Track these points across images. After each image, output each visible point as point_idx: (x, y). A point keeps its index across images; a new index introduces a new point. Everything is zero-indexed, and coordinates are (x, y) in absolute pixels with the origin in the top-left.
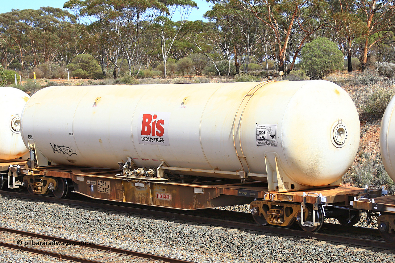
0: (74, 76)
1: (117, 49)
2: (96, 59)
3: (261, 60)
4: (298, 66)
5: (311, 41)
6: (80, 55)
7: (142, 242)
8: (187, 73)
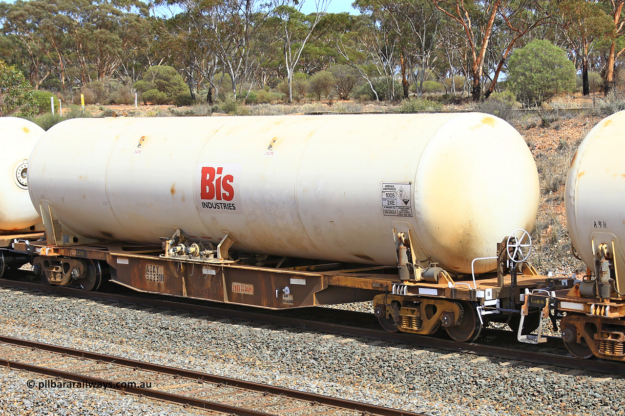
0: (145, 101)
1: (214, 57)
2: (180, 74)
3: (443, 76)
4: (503, 85)
5: (523, 45)
6: (155, 67)
7: (253, 365)
8: (326, 96)
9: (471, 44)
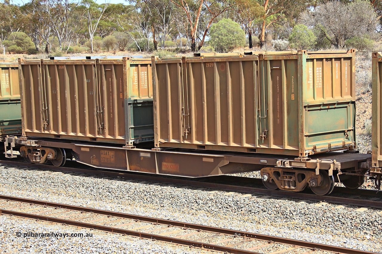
0: (10, 52)
1: (48, 27)
2: (29, 37)
4: (207, 43)
5: (217, 22)
6: (15, 33)
8: (112, 49)
9: (190, 21)
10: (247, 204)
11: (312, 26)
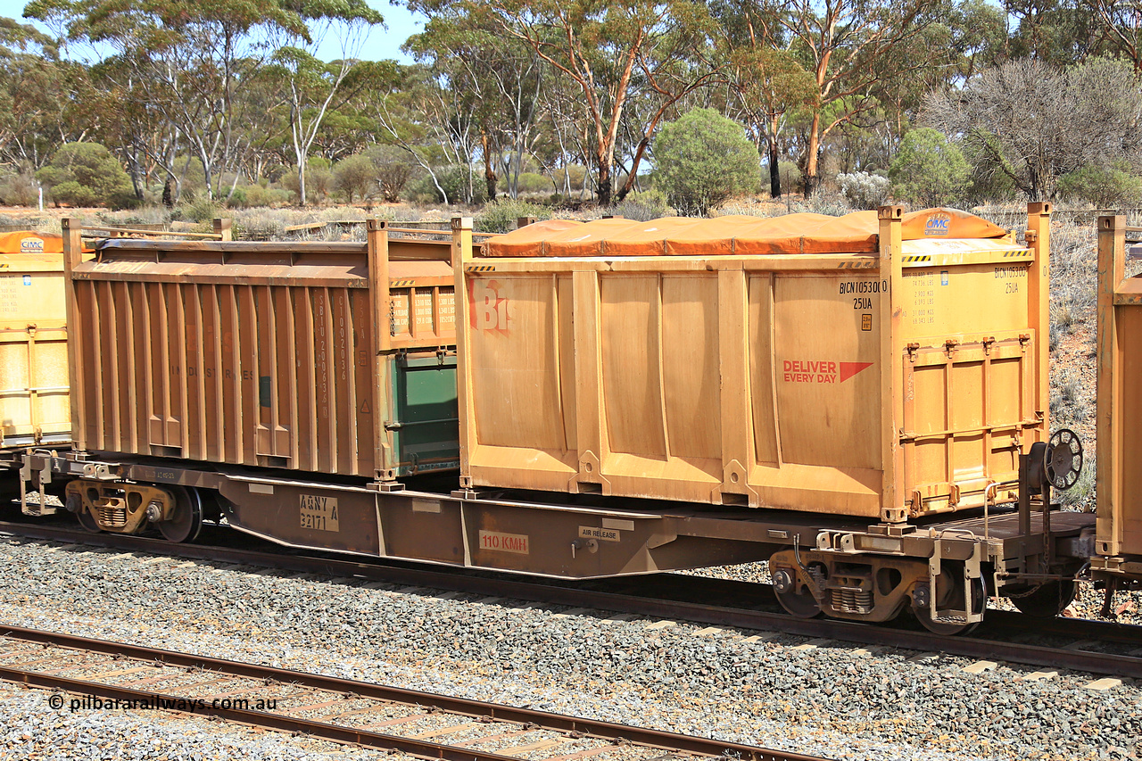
0: (57, 200)
1: (173, 130)
3: (551, 165)
4: (647, 181)
5: (677, 117)
6: (72, 144)
7: (248, 635)
8: (362, 195)
9: (595, 115)
10: (762, 664)
11: (958, 132)
